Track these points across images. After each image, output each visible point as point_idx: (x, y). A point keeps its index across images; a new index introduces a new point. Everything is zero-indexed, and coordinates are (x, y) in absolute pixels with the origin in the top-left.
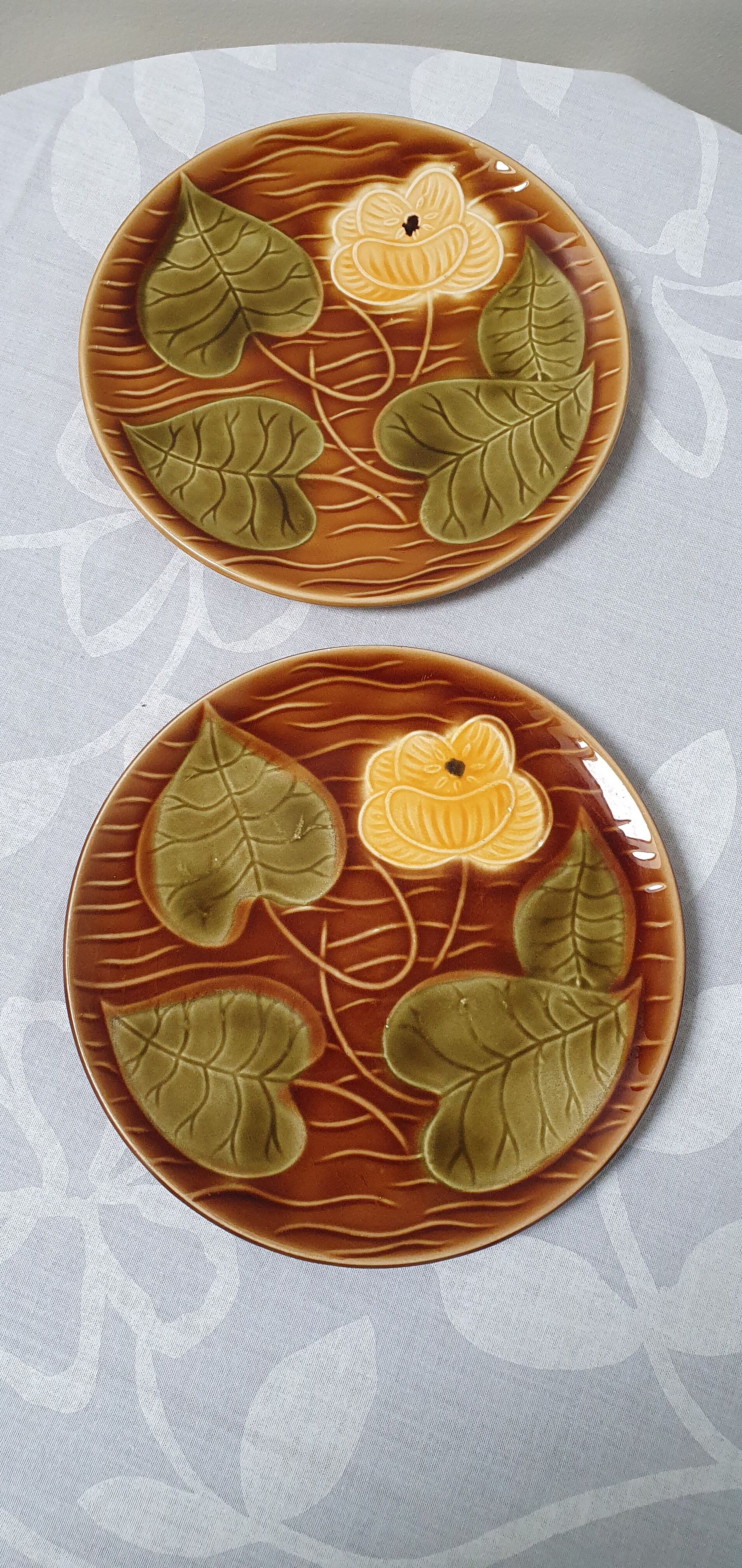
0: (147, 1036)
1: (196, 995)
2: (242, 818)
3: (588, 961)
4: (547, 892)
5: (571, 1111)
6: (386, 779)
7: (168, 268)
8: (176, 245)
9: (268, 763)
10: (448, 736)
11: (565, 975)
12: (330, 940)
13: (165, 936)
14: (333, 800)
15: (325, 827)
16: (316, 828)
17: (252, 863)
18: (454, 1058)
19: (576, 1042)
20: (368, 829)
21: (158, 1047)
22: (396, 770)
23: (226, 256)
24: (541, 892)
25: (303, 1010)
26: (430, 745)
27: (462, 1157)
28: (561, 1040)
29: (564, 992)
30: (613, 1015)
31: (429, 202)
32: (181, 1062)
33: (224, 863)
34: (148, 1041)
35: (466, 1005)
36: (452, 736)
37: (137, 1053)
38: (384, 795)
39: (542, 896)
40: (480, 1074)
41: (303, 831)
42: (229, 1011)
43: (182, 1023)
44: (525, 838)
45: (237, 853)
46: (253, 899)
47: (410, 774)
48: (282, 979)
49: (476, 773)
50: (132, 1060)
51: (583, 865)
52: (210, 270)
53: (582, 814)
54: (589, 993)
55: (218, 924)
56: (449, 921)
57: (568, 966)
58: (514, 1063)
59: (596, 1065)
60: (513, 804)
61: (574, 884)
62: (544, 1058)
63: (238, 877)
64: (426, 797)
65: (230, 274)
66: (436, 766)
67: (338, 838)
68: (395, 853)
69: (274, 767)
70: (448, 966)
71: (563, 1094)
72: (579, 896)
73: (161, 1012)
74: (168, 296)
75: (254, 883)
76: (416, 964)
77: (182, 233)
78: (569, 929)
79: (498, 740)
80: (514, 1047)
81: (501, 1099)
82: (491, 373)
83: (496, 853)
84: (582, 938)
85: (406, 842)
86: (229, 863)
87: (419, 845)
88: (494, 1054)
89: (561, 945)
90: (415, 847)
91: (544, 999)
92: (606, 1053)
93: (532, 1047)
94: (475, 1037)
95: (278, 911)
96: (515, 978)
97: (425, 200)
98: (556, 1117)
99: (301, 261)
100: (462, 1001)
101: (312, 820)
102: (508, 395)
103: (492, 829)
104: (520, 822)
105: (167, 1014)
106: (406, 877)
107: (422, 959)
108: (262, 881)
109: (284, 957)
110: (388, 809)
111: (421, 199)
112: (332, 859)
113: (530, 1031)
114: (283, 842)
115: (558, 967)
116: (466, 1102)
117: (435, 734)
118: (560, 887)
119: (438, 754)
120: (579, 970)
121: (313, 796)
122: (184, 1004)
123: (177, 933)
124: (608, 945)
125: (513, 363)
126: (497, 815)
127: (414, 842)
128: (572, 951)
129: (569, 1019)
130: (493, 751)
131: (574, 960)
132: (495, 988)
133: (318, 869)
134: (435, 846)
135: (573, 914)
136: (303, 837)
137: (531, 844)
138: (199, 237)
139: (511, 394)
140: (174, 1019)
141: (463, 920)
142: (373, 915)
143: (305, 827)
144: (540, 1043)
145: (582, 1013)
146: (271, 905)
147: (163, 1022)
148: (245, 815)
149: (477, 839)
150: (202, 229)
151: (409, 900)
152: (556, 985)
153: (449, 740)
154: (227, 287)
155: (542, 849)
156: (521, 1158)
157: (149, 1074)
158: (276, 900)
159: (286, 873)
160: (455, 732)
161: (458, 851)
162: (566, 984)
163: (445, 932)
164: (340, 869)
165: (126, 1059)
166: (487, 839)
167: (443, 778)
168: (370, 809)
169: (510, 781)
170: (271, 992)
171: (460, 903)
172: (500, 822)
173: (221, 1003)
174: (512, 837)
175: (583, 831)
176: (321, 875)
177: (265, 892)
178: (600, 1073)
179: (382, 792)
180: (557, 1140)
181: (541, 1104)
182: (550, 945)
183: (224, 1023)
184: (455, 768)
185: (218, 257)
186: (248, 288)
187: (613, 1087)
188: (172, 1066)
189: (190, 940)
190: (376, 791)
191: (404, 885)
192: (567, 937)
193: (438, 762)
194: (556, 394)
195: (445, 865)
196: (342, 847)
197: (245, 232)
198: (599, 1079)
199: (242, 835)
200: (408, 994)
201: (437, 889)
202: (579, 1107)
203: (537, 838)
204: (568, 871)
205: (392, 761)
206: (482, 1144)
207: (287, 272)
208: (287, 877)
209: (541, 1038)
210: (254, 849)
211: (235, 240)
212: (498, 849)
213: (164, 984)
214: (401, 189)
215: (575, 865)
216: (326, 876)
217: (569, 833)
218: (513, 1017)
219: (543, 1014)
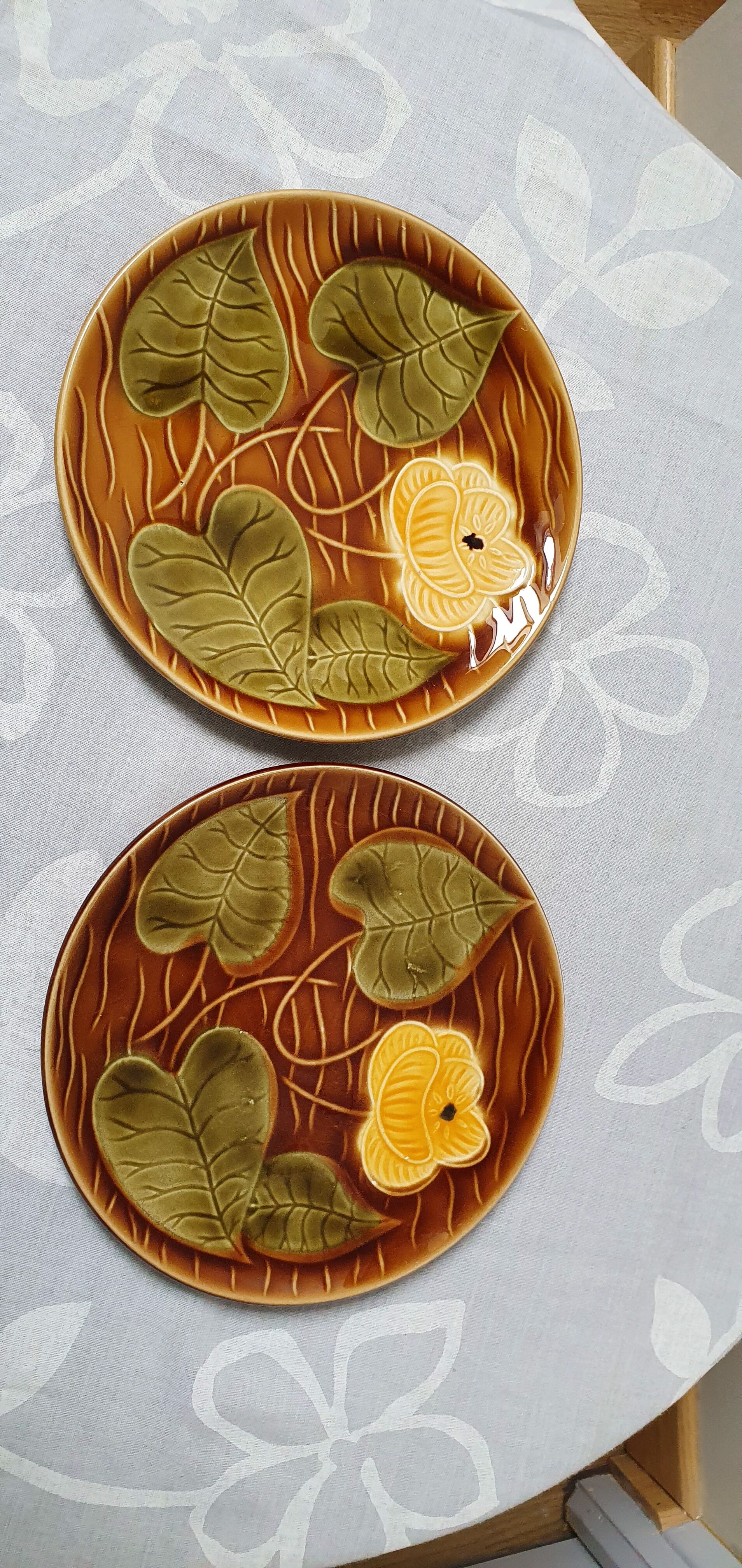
0: (267, 826)
1: (293, 867)
2: (431, 919)
3: (270, 1217)
4: (332, 1184)
5: (147, 1190)
6: (447, 1049)
7: (425, 294)
8: (448, 303)
9: (474, 946)
10: (476, 1108)
11: (261, 1195)
12: (320, 987)
13: (345, 845)
14: (437, 1000)
15: (414, 991)
16: (414, 984)
17: (393, 924)
18: (205, 1089)
19: (203, 1200)
20: (408, 1030)
21: (256, 834)
22: (454, 1059)
23: (440, 353)
24: (333, 1179)
25: (266, 959)
26: (470, 1091)
27: (121, 1089)
28: (207, 1186)
29: (247, 1192)
30: (223, 1234)
31: (497, 561)
32: (241, 851)
33: (397, 901)
34: (262, 826)
35: (248, 1104)
36: (476, 1112)
37: (255, 815)
38: (433, 1047)
39: (330, 1181)
40: (189, 1111)
41: (413, 971)
42: (275, 895)
43: (271, 854)
44: (381, 1170)
45: (403, 912)
46: (364, 923)
47: (448, 1071)
48: (294, 942)
49: (441, 1130)
50: (250, 811)
51: (351, 1219)
52: (423, 336)
53: (395, 1223)
54: (243, 1215)
55: (348, 891)
56: (321, 1095)
57: (269, 1198)
58: (194, 1143)
59: (182, 1216)
60: (411, 1161)
61: (336, 1210)
62: (194, 1170)
63: (384, 912)
64: (427, 1084)
65: (420, 355)
66: (452, 1095)
67: (404, 1002)
68: (384, 1052)
69: (470, 951)
70: (283, 1091)
71: (162, 1184)
72: (325, 1213)
73: (284, 837)
74: (396, 292)
75: (376, 925)
76: (289, 1063)
77: (461, 309)
78: (298, 1201)
79: (467, 1153)
80: (208, 1143)
81: (166, 1129)
82: (317, 610)
83: (372, 1142)
84: (290, 1212)
85: (393, 1062)
86: (396, 905)
87: (388, 1075)
88: (204, 1126)
89: (287, 1195)
90: (387, 1071)
91: (244, 1174)
92: (191, 1226)
93: (205, 1160)
94: (220, 1110)
95: (350, 943)
96: (264, 1150)
97: (499, 557)
98: (145, 1177)
99: (435, 428)
100: (252, 1100)
101: (423, 980)
102: (294, 625)
103: (393, 1141)
104: (394, 1166)
105: (282, 843)
106: (363, 1060)
107: (292, 1068)
108: (377, 932)
109: (312, 947)
110: (422, 1049)
111: (500, 553)
112: (387, 995)
113: (218, 1160)
114: (406, 953)
115: (268, 1189)
116: (168, 1097)
117: (479, 1096)
118: (335, 1197)
119: (462, 1098)
120: (263, 1208)
121: (441, 983)
122: (288, 857)
123: (345, 856)
124: (282, 1234)
125: (328, 633)
126: (403, 1146)
127: (391, 1070)
128: (280, 1203)
129: (224, 1194)
130: (458, 1147)
131: (272, 1203)
132: (259, 1131)
133: (381, 982)
134: (385, 1089)
135: (310, 1207)
136: (409, 971)
137: (375, 1174)
138: (458, 327)
139: (294, 628)
140: (277, 848)
141: (320, 1107)
142: (335, 1030)
143: (416, 973)
144: (207, 1168)
145: (228, 1206)
146: (357, 938)
147: (275, 839)
148: (434, 922)
149: (386, 1127)
150: (466, 330)
151: (343, 1061)
152: (254, 1185)
153: (472, 1109)
154: (406, 351)
155: (370, 1183)
156: (115, 1143)
157: (237, 824)
158: (360, 943)
159: (381, 953)
160: (479, 1115)
161: (378, 1109)
162: (254, 1194)
163: (312, 1091)
164: (378, 1002)
165: (252, 807)
166: (385, 1136)
167: (441, 1101)
168: (424, 1033)
169: (431, 1160)
170: (285, 933)
171: (334, 1107)
172: (398, 1148)
173: (283, 888)
174: (383, 1157)
175: (380, 1222)
176: (375, 984)
177: (368, 934)
178: (176, 1219)
179: (436, 1044)
180: (125, 1176)
181: (156, 1164)
182: (288, 1184)
183: (266, 889)
184: (449, 1112)
185: (438, 345)
186: (405, 371)
187: (163, 1230)
188: (239, 844)
189: (339, 865)
190: (438, 1039)
191: (356, 1059)
192: (293, 1199)
193: (455, 1097)
194: (294, 672)
195: (368, 1096)
196: (396, 1005)
197: (466, 374)
198: (172, 1218)
199: (418, 918)
200: (265, 1052)
201: (349, 1088)
202: (150, 1198)
203: (379, 1180)
204: (348, 1205)
205: (462, 1057)
206: (130, 1109)
207: (423, 414)
208: (378, 954)
209: (212, 1168)
210: (404, 928)
211: (457, 364)
212: (375, 1144)
213: (306, 842)
214: (511, 534)
215: (352, 1212)
216: (373, 988)
217: (381, 1210)
218: (234, 1144)
219: (231, 1172)
